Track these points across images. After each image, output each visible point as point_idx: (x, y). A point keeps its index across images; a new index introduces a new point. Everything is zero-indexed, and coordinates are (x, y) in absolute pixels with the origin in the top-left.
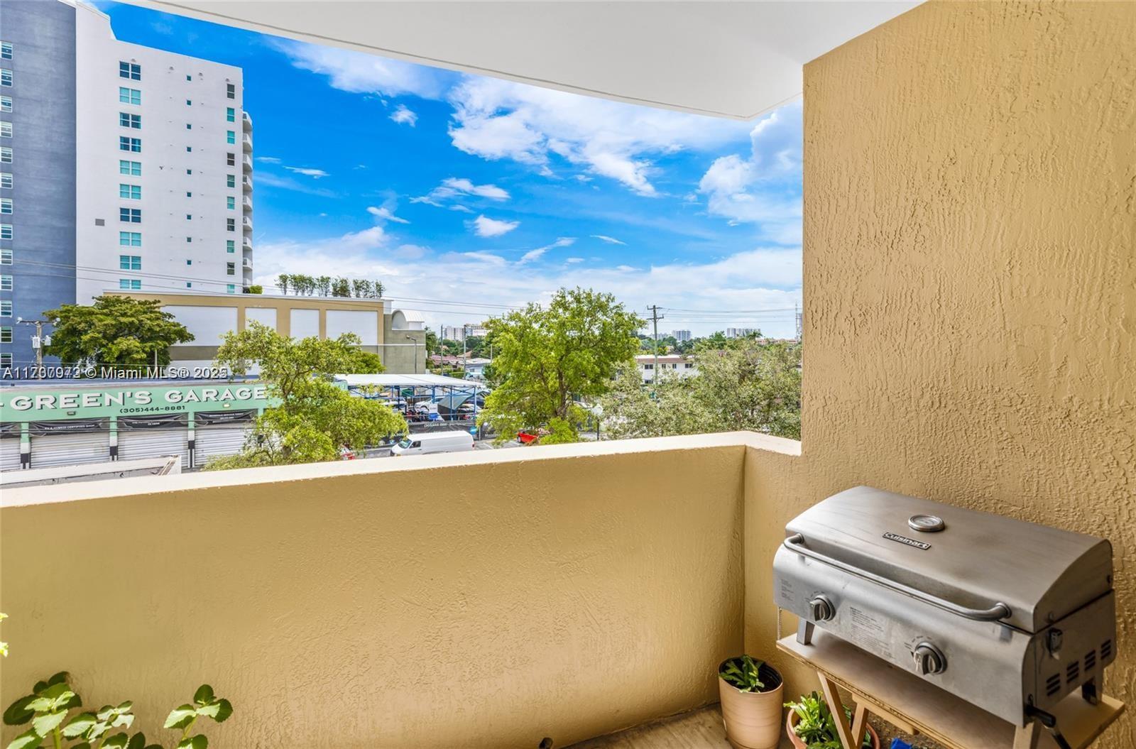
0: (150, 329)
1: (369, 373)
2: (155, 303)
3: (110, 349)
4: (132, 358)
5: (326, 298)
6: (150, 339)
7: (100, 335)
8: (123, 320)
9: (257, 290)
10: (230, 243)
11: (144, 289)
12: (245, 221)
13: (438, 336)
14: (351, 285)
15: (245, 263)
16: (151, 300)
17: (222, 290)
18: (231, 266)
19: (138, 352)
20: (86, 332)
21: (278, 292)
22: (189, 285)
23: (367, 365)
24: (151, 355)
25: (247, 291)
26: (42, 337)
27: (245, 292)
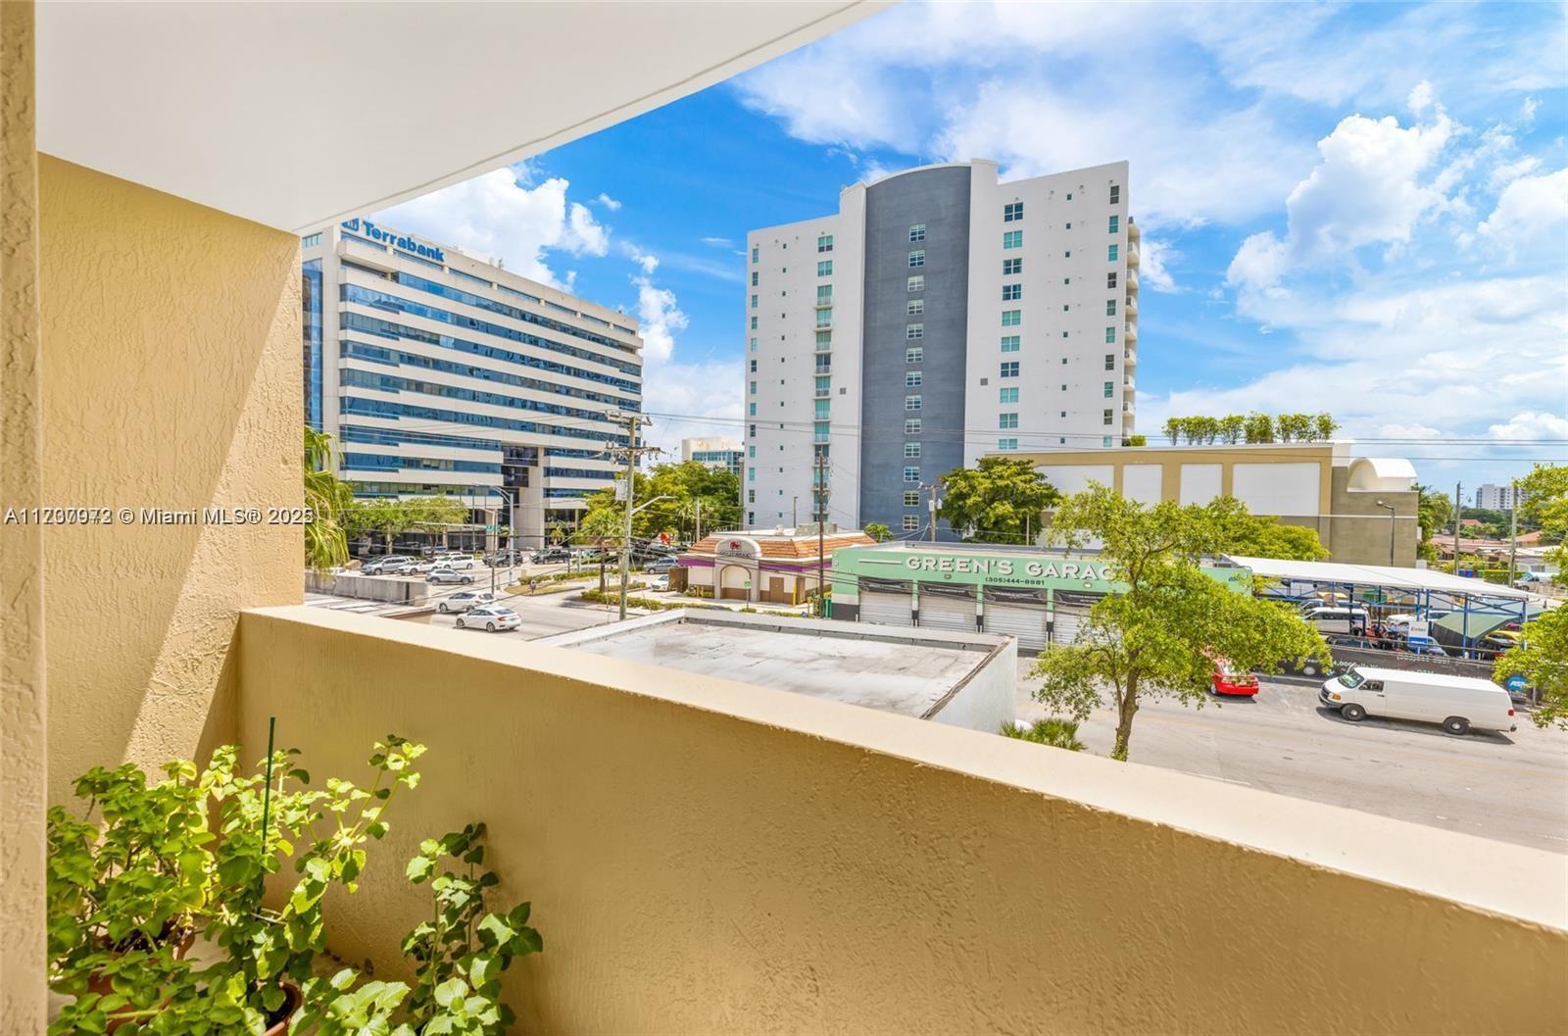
0: (1023, 493)
1: (1296, 558)
2: (1028, 463)
3: (988, 514)
4: (1007, 524)
5: (1233, 447)
6: (1024, 504)
7: (980, 499)
8: (1000, 483)
9: (1139, 441)
10: (1109, 385)
11: (1020, 449)
12: (1126, 356)
13: (1453, 500)
14: (1276, 425)
15: (1125, 409)
16: (1026, 460)
17: (1098, 445)
18: (1108, 413)
19: (1011, 518)
20: (970, 495)
21: (1166, 443)
22: (1063, 441)
23: (1294, 547)
24: (1024, 521)
25: (1126, 443)
26: (936, 501)
27: (1123, 445)
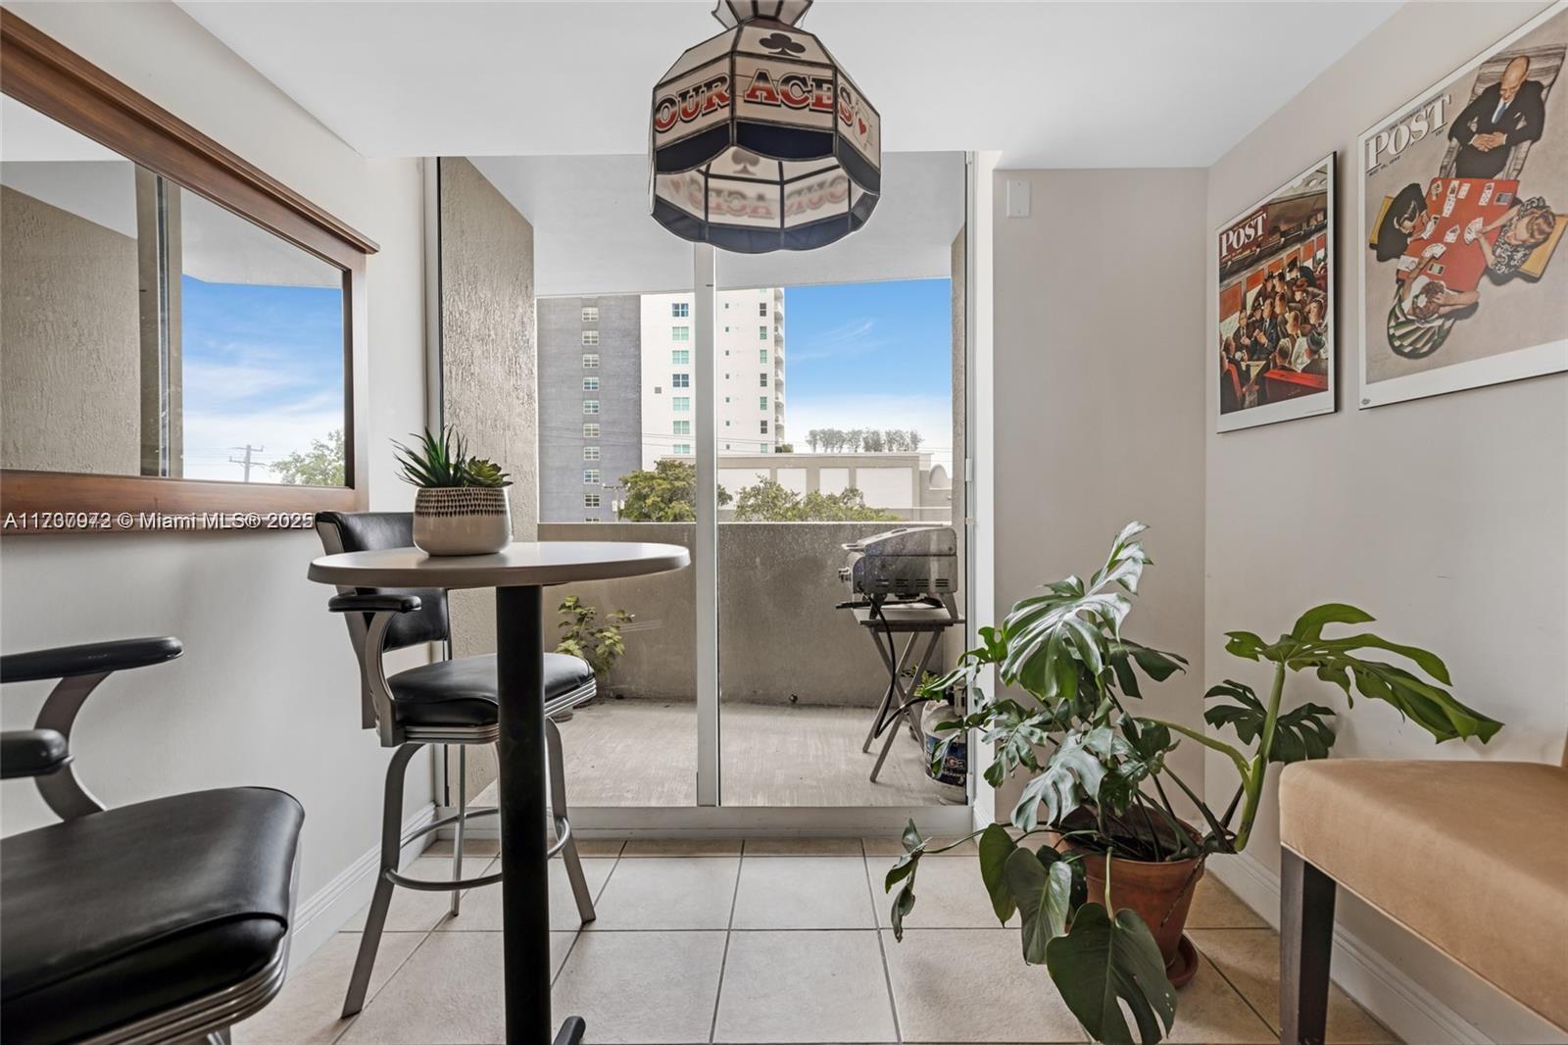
3: (666, 512)
5: (856, 454)
7: (659, 499)
8: (677, 484)
9: (785, 449)
10: (764, 400)
12: (776, 375)
14: (883, 438)
15: (777, 420)
17: (754, 451)
18: (764, 424)
19: (686, 516)
20: (649, 496)
21: (808, 450)
22: (728, 447)
25: (778, 450)
26: (619, 501)
27: (776, 452)
